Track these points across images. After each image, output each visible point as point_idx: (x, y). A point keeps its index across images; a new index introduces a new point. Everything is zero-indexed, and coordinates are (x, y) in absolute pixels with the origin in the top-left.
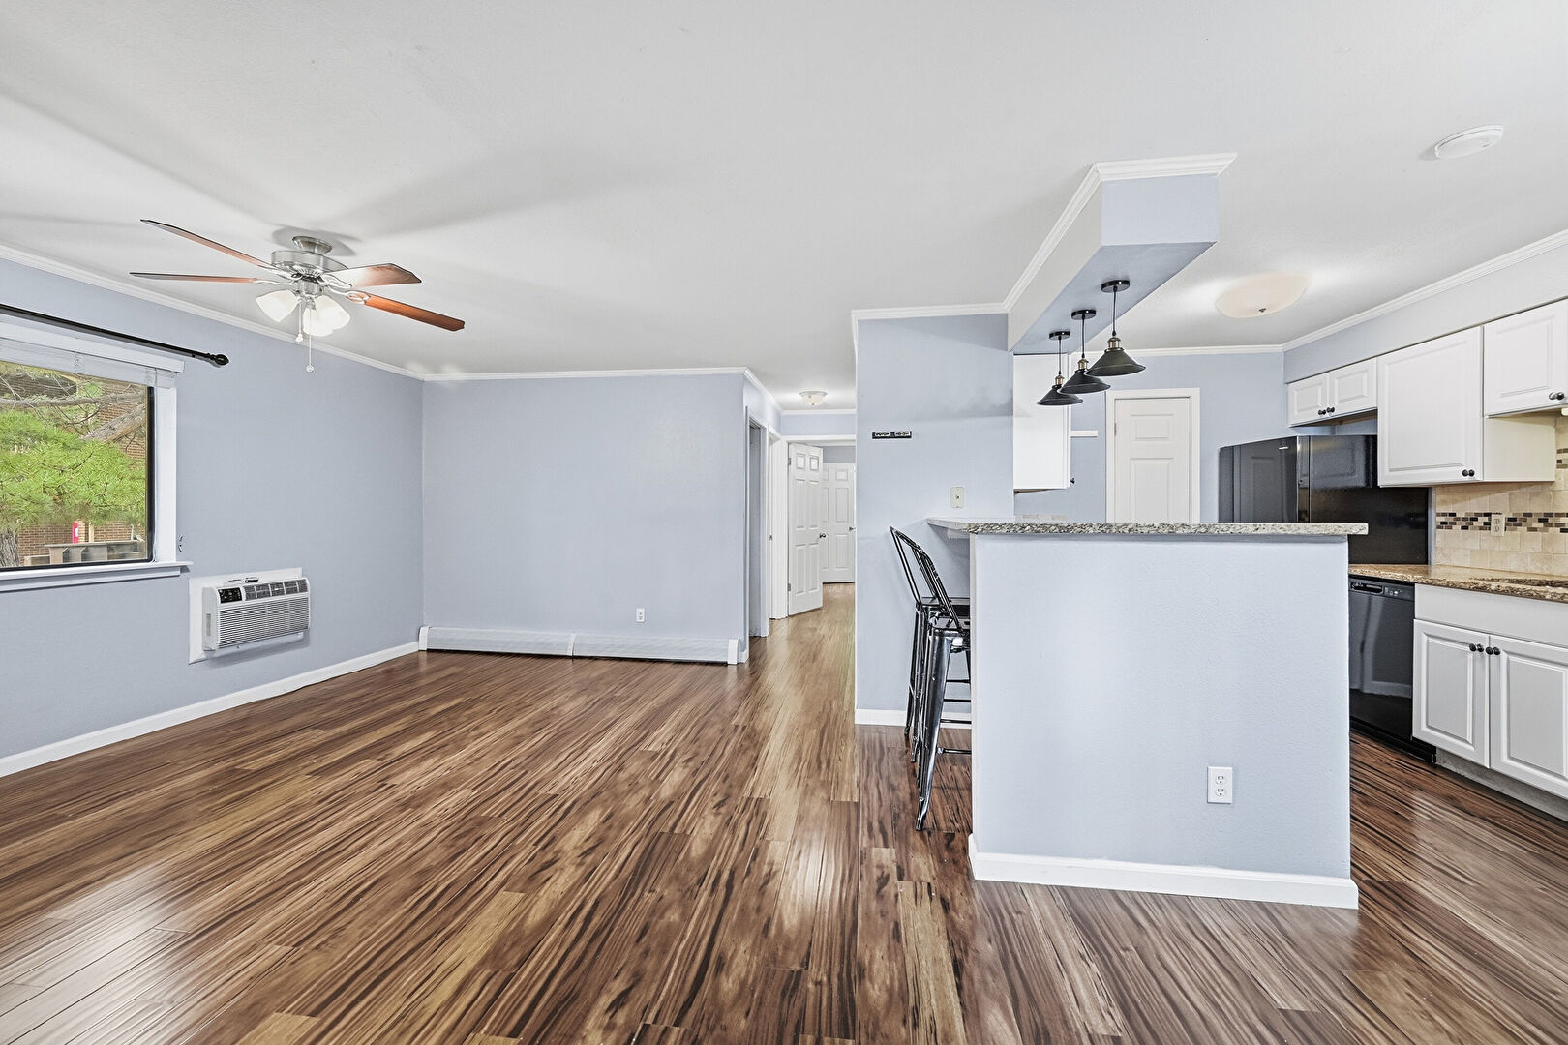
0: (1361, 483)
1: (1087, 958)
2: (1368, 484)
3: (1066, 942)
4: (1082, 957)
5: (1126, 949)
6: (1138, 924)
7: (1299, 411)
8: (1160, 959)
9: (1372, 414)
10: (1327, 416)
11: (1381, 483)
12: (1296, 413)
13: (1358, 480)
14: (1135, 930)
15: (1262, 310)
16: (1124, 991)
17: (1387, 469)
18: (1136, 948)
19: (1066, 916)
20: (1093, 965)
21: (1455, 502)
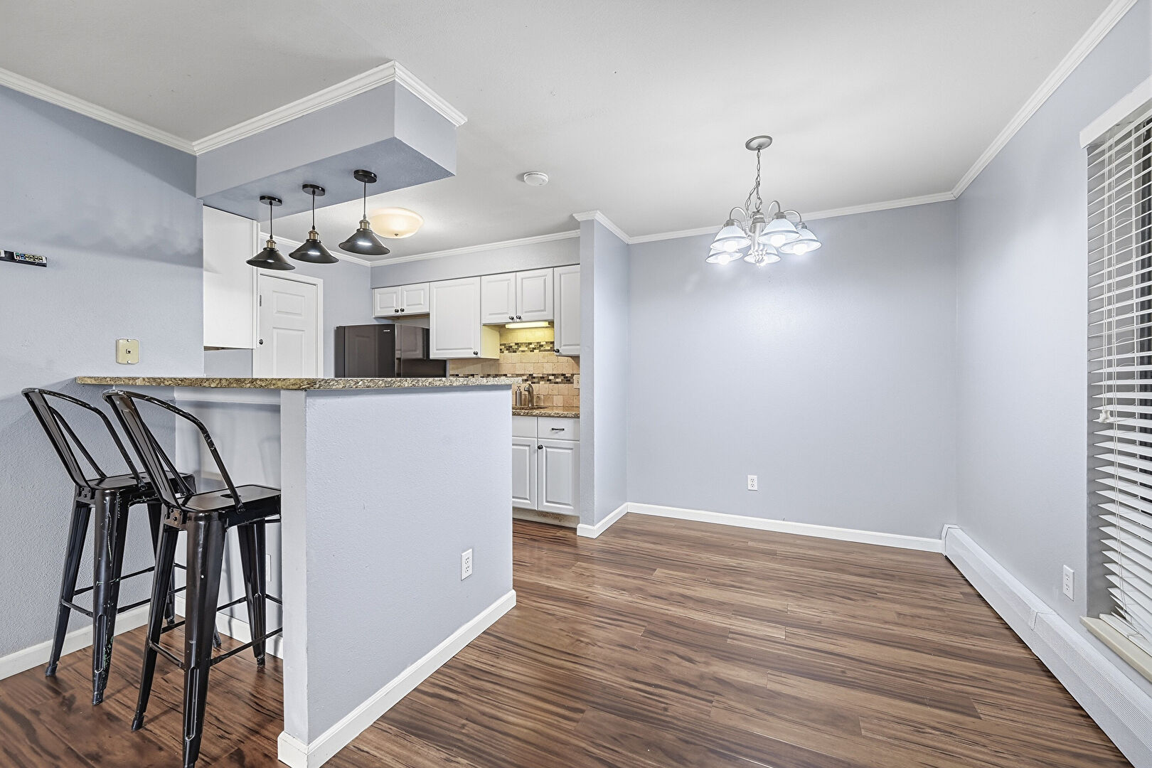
0: (420, 356)
1: (452, 758)
2: (424, 356)
3: (429, 760)
4: (447, 760)
5: (463, 726)
6: (451, 700)
7: (381, 308)
8: (484, 714)
9: (427, 316)
10: (400, 313)
11: (432, 357)
12: (379, 309)
13: (419, 354)
14: (454, 708)
15: (396, 235)
16: (490, 758)
17: (435, 349)
18: (467, 719)
19: (407, 738)
20: (459, 759)
21: (457, 368)
